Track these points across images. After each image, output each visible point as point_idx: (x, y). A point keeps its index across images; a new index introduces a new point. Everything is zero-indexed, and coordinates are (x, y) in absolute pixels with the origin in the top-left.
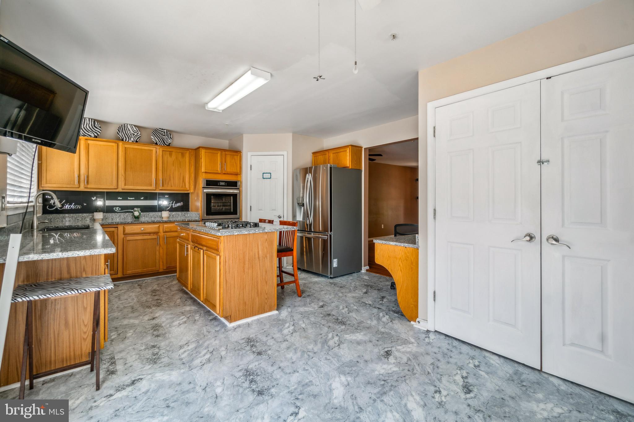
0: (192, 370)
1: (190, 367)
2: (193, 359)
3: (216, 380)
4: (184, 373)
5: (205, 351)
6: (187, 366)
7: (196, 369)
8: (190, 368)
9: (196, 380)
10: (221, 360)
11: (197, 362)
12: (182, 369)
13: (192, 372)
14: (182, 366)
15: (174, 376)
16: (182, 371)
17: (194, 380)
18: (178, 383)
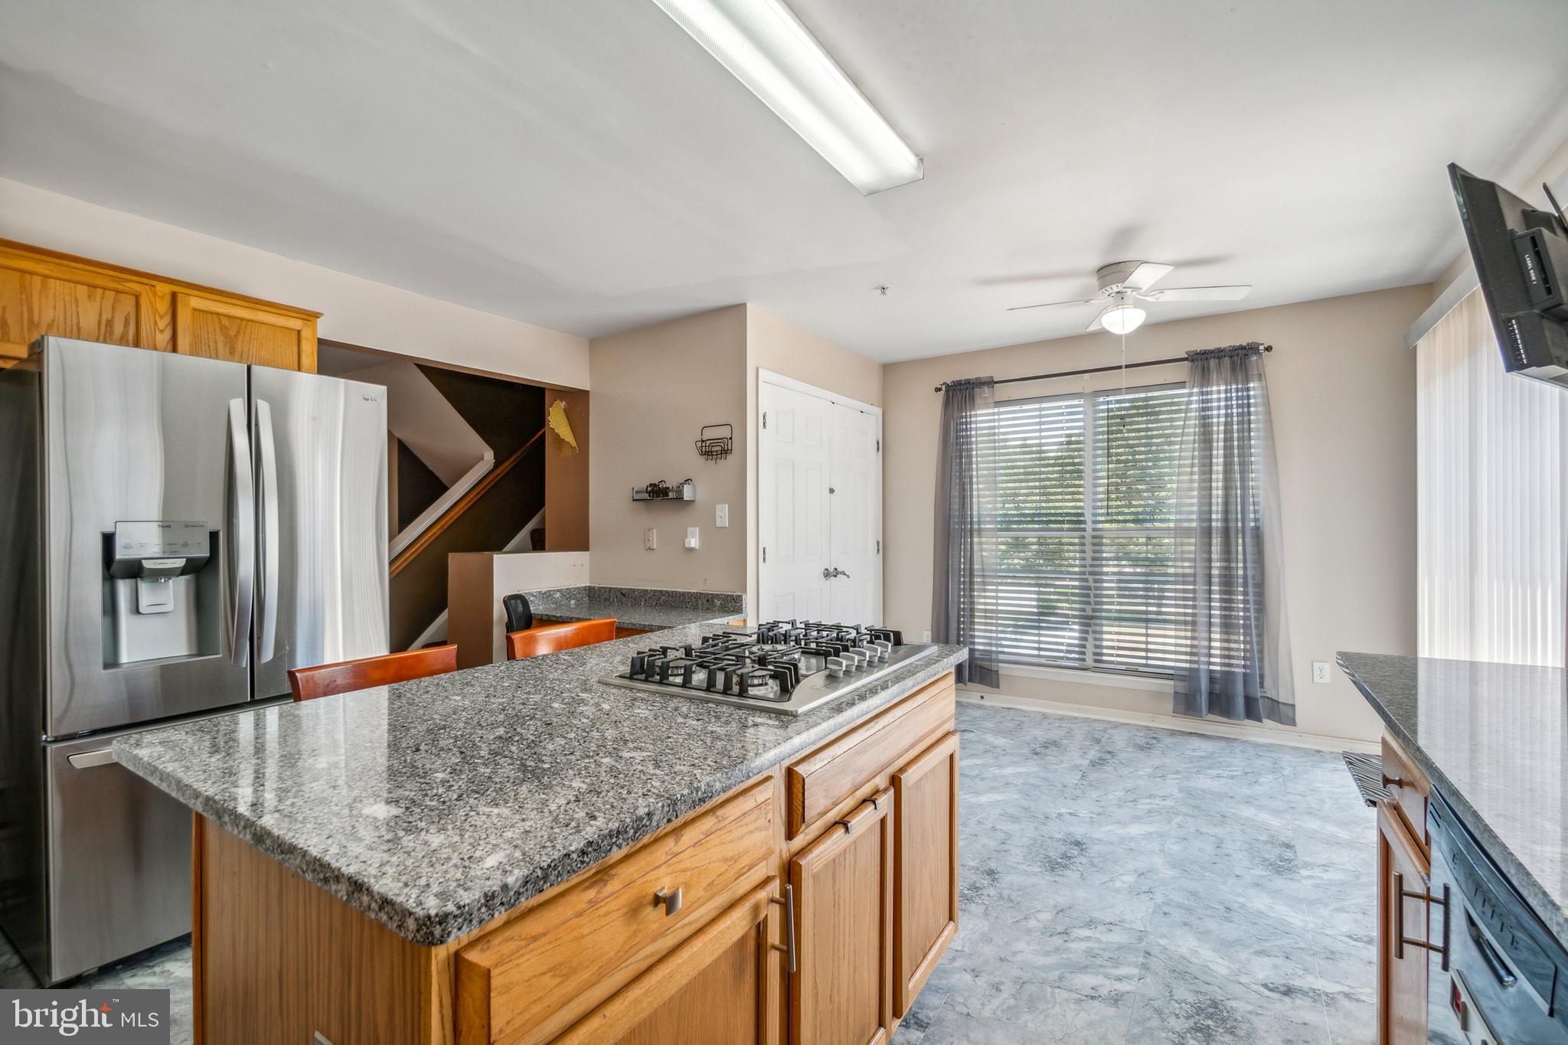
0: (1142, 929)
1: (1141, 939)
2: (1119, 948)
3: (1117, 891)
4: (1162, 936)
5: (1073, 946)
6: (1144, 943)
7: (1134, 926)
8: (1142, 935)
9: (1151, 910)
10: (1070, 908)
11: (1116, 937)
12: (1160, 946)
13: (1145, 927)
14: (1155, 951)
15: (1185, 944)
16: (1163, 942)
17: (1154, 912)
18: (1187, 928)
